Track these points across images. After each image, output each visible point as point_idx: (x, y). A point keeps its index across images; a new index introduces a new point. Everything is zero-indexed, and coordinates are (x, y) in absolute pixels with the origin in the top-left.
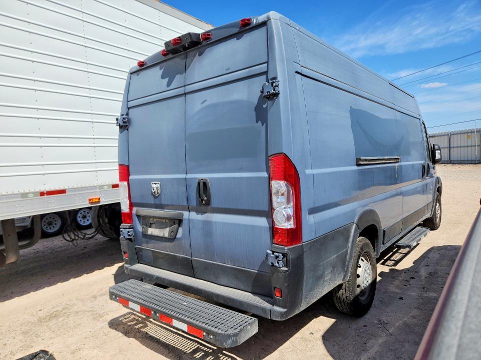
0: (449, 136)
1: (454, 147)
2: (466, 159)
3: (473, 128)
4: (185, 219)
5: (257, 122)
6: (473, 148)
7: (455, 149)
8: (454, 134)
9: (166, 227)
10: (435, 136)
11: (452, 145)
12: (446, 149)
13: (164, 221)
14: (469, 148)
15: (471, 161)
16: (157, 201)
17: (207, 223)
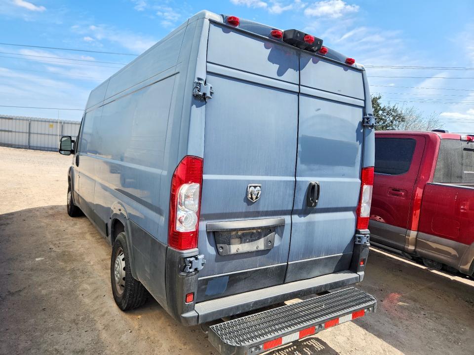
0: (30, 121)
1: (34, 133)
2: (46, 146)
3: (57, 119)
4: (287, 224)
5: (357, 141)
6: (54, 137)
7: (36, 135)
8: (34, 121)
9: (259, 238)
10: (12, 119)
11: (32, 131)
12: (25, 134)
13: (255, 231)
14: (50, 136)
15: (52, 148)
16: (252, 208)
17: (310, 224)
